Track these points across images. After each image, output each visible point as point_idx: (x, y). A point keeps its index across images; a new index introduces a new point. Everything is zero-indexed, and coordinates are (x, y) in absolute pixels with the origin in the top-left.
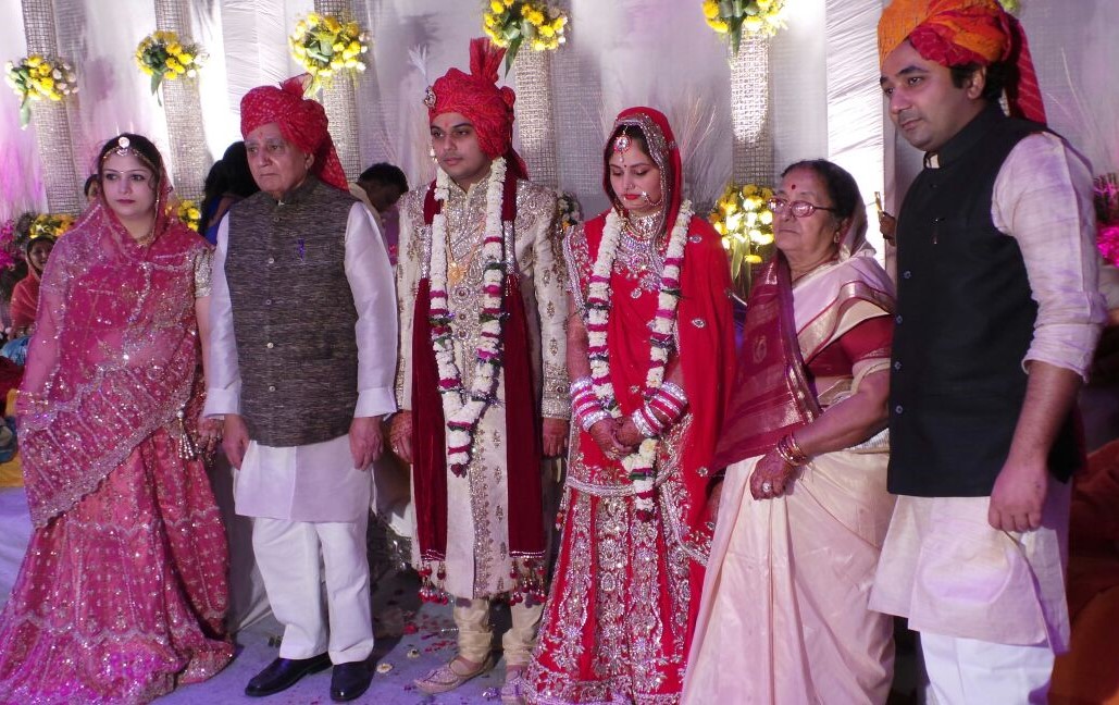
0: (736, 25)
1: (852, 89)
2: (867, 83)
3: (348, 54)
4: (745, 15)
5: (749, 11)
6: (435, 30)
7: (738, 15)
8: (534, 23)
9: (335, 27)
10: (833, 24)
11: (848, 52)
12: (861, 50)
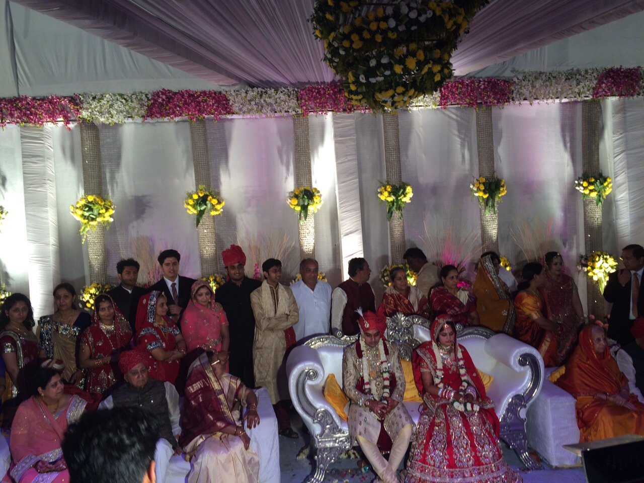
0: (305, 208)
1: (351, 233)
2: (356, 231)
3: (107, 214)
4: (308, 204)
5: (310, 203)
6: (148, 202)
7: (306, 204)
8: (214, 204)
9: (102, 202)
10: (342, 209)
11: (349, 219)
12: (353, 219)
